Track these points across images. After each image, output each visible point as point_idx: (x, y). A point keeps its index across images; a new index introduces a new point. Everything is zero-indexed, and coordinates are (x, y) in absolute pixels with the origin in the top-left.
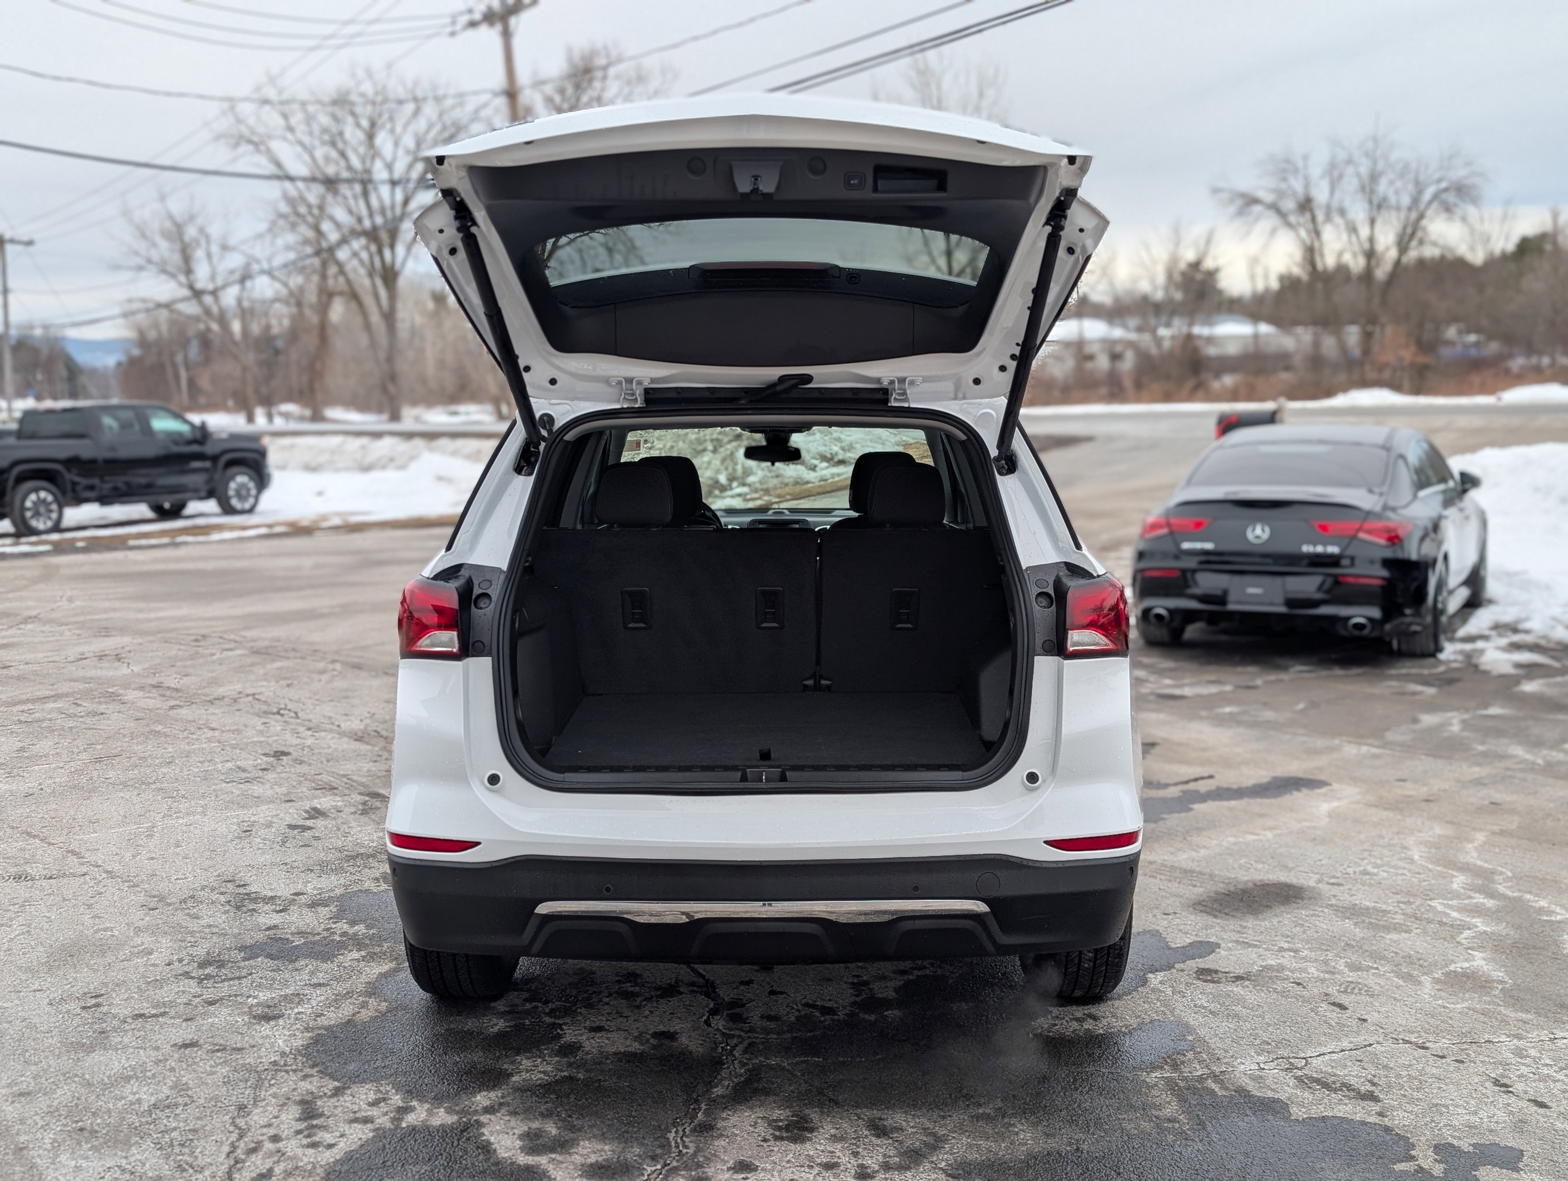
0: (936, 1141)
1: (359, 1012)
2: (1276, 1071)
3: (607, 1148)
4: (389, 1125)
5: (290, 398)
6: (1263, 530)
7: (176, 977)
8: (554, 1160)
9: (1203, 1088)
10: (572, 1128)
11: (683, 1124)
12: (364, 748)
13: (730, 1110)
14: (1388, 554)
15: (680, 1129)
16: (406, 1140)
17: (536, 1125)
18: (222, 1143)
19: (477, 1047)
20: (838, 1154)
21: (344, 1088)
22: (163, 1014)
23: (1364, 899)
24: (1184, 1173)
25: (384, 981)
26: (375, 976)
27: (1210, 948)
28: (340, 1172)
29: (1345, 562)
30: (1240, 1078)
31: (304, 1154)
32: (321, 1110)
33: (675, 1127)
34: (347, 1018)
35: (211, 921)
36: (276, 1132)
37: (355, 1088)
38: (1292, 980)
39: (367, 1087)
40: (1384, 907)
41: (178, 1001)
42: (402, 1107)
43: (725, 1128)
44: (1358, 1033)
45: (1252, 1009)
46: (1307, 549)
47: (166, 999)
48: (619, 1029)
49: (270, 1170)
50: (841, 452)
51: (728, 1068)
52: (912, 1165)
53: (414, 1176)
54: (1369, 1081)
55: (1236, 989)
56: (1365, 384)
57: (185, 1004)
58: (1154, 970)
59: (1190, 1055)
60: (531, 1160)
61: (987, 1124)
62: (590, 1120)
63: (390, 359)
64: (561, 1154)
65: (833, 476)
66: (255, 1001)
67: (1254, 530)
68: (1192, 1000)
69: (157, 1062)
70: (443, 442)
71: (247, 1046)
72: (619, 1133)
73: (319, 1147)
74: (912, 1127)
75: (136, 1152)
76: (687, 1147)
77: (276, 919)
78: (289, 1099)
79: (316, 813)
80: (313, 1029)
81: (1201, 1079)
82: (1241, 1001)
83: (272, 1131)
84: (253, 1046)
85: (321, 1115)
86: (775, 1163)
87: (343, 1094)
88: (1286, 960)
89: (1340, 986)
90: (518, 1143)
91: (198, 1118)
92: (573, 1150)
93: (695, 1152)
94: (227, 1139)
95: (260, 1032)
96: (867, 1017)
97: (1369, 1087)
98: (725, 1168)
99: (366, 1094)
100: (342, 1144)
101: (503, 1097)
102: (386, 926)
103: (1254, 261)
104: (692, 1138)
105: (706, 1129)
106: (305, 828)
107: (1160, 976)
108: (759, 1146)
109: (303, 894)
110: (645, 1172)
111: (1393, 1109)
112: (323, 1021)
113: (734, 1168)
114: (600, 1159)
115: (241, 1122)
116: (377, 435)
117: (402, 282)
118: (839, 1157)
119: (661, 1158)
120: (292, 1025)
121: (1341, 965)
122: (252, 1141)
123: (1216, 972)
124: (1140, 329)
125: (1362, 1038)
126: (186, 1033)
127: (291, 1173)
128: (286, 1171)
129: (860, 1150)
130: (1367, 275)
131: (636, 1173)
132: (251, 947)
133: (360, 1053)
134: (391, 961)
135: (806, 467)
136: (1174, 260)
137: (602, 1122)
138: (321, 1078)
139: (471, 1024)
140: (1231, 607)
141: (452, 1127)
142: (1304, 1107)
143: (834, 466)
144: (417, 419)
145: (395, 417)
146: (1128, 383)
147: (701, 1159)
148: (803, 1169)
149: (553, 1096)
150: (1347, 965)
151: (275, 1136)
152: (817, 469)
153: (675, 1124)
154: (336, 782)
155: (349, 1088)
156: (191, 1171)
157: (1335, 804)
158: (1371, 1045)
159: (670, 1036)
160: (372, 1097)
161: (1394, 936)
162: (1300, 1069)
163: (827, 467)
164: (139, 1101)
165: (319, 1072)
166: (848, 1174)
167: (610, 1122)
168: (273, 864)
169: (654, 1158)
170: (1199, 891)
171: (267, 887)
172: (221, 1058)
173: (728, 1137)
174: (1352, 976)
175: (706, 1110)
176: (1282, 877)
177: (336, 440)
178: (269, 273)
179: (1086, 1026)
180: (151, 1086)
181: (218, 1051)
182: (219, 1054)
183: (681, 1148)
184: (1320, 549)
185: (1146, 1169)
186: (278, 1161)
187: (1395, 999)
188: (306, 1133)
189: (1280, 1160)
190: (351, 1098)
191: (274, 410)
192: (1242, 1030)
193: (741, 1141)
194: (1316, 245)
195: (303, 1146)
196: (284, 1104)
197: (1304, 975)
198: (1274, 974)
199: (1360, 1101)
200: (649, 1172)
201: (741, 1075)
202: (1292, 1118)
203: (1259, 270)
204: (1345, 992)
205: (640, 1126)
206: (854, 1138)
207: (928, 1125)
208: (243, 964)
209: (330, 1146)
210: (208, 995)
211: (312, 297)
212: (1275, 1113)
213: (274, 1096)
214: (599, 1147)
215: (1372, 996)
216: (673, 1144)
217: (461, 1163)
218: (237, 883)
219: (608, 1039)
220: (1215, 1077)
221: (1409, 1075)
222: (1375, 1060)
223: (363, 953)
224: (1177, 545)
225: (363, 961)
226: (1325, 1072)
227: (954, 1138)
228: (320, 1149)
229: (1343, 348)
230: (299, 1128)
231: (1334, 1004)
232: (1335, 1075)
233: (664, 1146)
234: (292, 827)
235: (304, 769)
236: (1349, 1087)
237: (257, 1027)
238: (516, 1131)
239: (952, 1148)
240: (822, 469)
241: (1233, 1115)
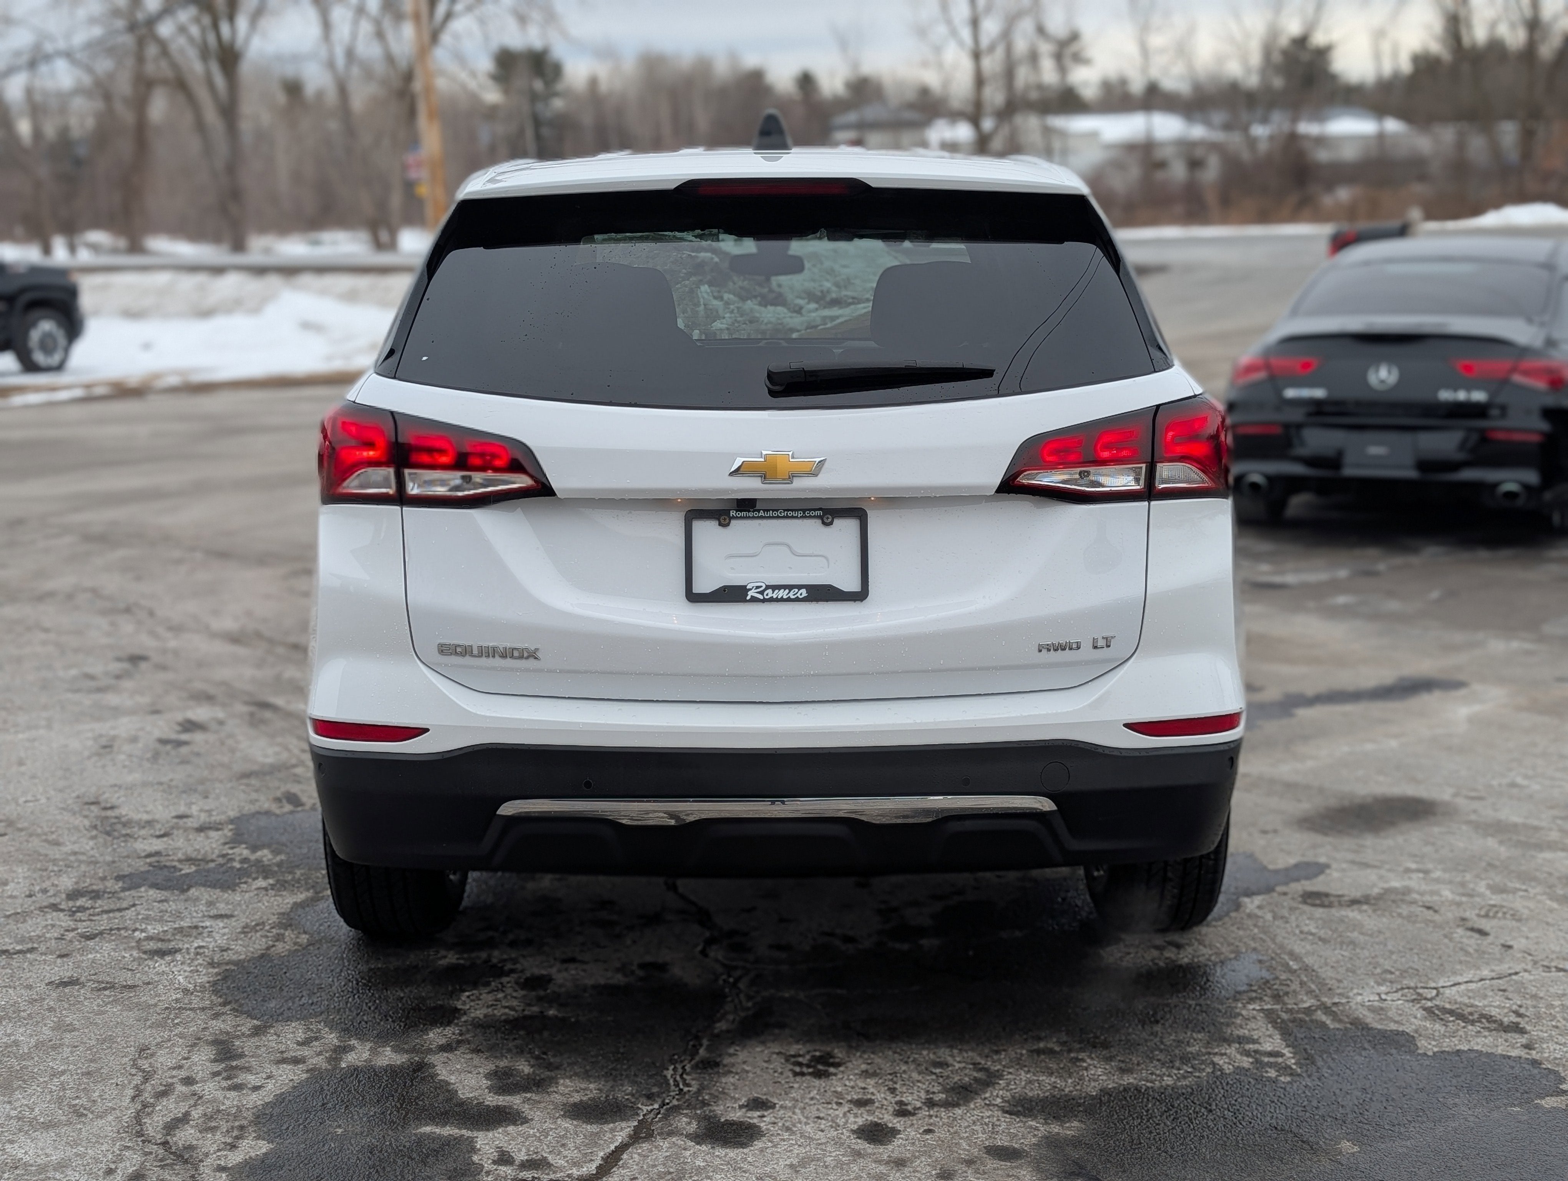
0: (988, 1077)
1: (273, 946)
2: (1400, 1002)
3: (592, 1086)
4: (325, 1065)
5: (96, 224)
6: (1389, 372)
7: (41, 909)
8: (529, 1099)
9: (1312, 1021)
10: (550, 1067)
11: (682, 1062)
12: (241, 651)
13: (738, 1045)
14: (1551, 401)
15: (679, 1066)
16: (347, 1081)
17: (503, 1063)
18: (124, 1086)
19: (424, 981)
20: (872, 1090)
21: (265, 1027)
22: (32, 950)
23: (1511, 814)
24: (1289, 1110)
25: (300, 911)
26: (289, 906)
27: (1320, 869)
28: (272, 1115)
29: (1495, 412)
30: (1356, 1009)
31: (225, 1097)
32: (240, 1050)
33: (673, 1064)
34: (260, 952)
35: (76, 848)
36: (188, 1074)
37: (279, 1027)
38: (1421, 904)
39: (293, 1024)
40: (1535, 823)
41: (48, 935)
42: (339, 1046)
43: (733, 1065)
44: (1501, 961)
45: (1371, 936)
46: (1445, 395)
47: (33, 934)
48: (596, 961)
49: (187, 1114)
50: (834, 289)
51: (732, 1001)
52: (961, 1102)
53: (361, 1118)
54: (1514, 1012)
55: (1352, 914)
56: (1523, 198)
57: (56, 939)
58: (1249, 894)
59: (1295, 986)
60: (501, 1100)
61: (1050, 1060)
62: (569, 1058)
63: (231, 169)
64: (537, 1093)
65: (824, 318)
66: (144, 934)
67: (1377, 371)
68: (1297, 926)
69: (32, 1002)
70: (307, 279)
71: (140, 983)
72: (605, 1070)
73: (242, 1089)
74: (959, 1062)
75: (20, 1096)
76: (688, 1085)
77: (157, 845)
78: (199, 1039)
79: (190, 726)
80: (219, 964)
81: (1308, 1011)
82: (1357, 926)
83: (183, 1074)
84: (149, 983)
85: (242, 1056)
86: (797, 1101)
87: (265, 1033)
88: (1414, 882)
89: (1481, 909)
90: (485, 1083)
91: (91, 1061)
92: (552, 1089)
93: (699, 1090)
94: (130, 1083)
95: (154, 968)
96: (898, 946)
97: (1513, 1018)
98: (736, 1105)
99: (293, 1033)
100: (270, 1086)
101: (461, 1035)
102: (298, 851)
103: (1379, 34)
104: (694, 1076)
105: (710, 1065)
106: (179, 744)
107: (1258, 900)
108: (775, 1083)
109: (186, 817)
110: (639, 1111)
111: (1542, 1040)
112: (229, 956)
113: (747, 1106)
114: (584, 1099)
115: (145, 1064)
116: (218, 270)
117: (245, 68)
118: (873, 1094)
119: (658, 1096)
120: (193, 960)
121: (1482, 887)
122: (161, 1084)
123: (1327, 895)
124: (1227, 127)
125: (1506, 966)
126: (64, 970)
127: (212, 1117)
128: (205, 1115)
129: (898, 1086)
130: (1529, 53)
131: (629, 1113)
132: (130, 875)
133: (281, 989)
134: (308, 890)
135: (789, 309)
136: (1273, 33)
137: (584, 1059)
138: (236, 1017)
139: (413, 958)
140: (1349, 471)
141: (401, 1067)
142: (1434, 1040)
143: (825, 308)
144: (267, 251)
145: (239, 246)
146: (1211, 198)
147: (707, 1097)
148: (830, 1106)
149: (522, 1033)
150: (1489, 887)
151: (188, 1078)
152: (804, 311)
153: (672, 1061)
154: (212, 690)
155: (271, 1026)
156: (91, 1116)
157: (1476, 708)
158: (1516, 973)
159: (662, 967)
160: (301, 1035)
161: (1548, 855)
162: (1431, 1000)
163: (817, 309)
164: (16, 1043)
165: (233, 1009)
166: (884, 1111)
167: (594, 1060)
168: (145, 784)
169: (650, 1097)
170: (1305, 806)
171: (141, 809)
172: (109, 997)
173: (737, 1073)
174: (1495, 899)
175: (708, 1046)
176: (1409, 790)
177: (162, 278)
178: (68, 55)
179: (1167, 954)
180: (28, 1027)
181: (105, 989)
182: (107, 992)
183: (681, 1086)
184: (1462, 396)
185: (1243, 1105)
186: (195, 1105)
187: (1548, 924)
188: (224, 1074)
189: (1404, 1096)
190: (275, 1037)
191: (79, 239)
192: (1359, 958)
193: (754, 1078)
194: (1462, 13)
195: (223, 1089)
196: (195, 1045)
197: (1436, 898)
198: (1400, 897)
199: (1503, 1034)
200: (645, 1111)
201: (748, 1009)
202: (1420, 1051)
203: (1386, 47)
204: (1486, 916)
205: (630, 1063)
206: (890, 1074)
207: (978, 1059)
208: (122, 895)
209: (256, 1088)
210: (82, 928)
211: (124, 86)
212: (1399, 1046)
213: (181, 1036)
214: (583, 1086)
215: (1519, 920)
216: (671, 1082)
217: (417, 1104)
218: (103, 805)
219: (584, 971)
220: (1326, 1009)
221: (1562, 1005)
222: (1521, 989)
223: (271, 881)
224: (1279, 393)
225: (272, 889)
226: (1460, 1003)
227: (1010, 1073)
228: (244, 1092)
229: (1495, 149)
230: (216, 1070)
231: (1472, 929)
232: (1472, 1006)
233: (662, 1084)
234: (163, 742)
235: (169, 676)
236: (1489, 1019)
237: (150, 963)
238: (481, 1070)
239: (1008, 1084)
240: (810, 311)
241: (1349, 1048)
